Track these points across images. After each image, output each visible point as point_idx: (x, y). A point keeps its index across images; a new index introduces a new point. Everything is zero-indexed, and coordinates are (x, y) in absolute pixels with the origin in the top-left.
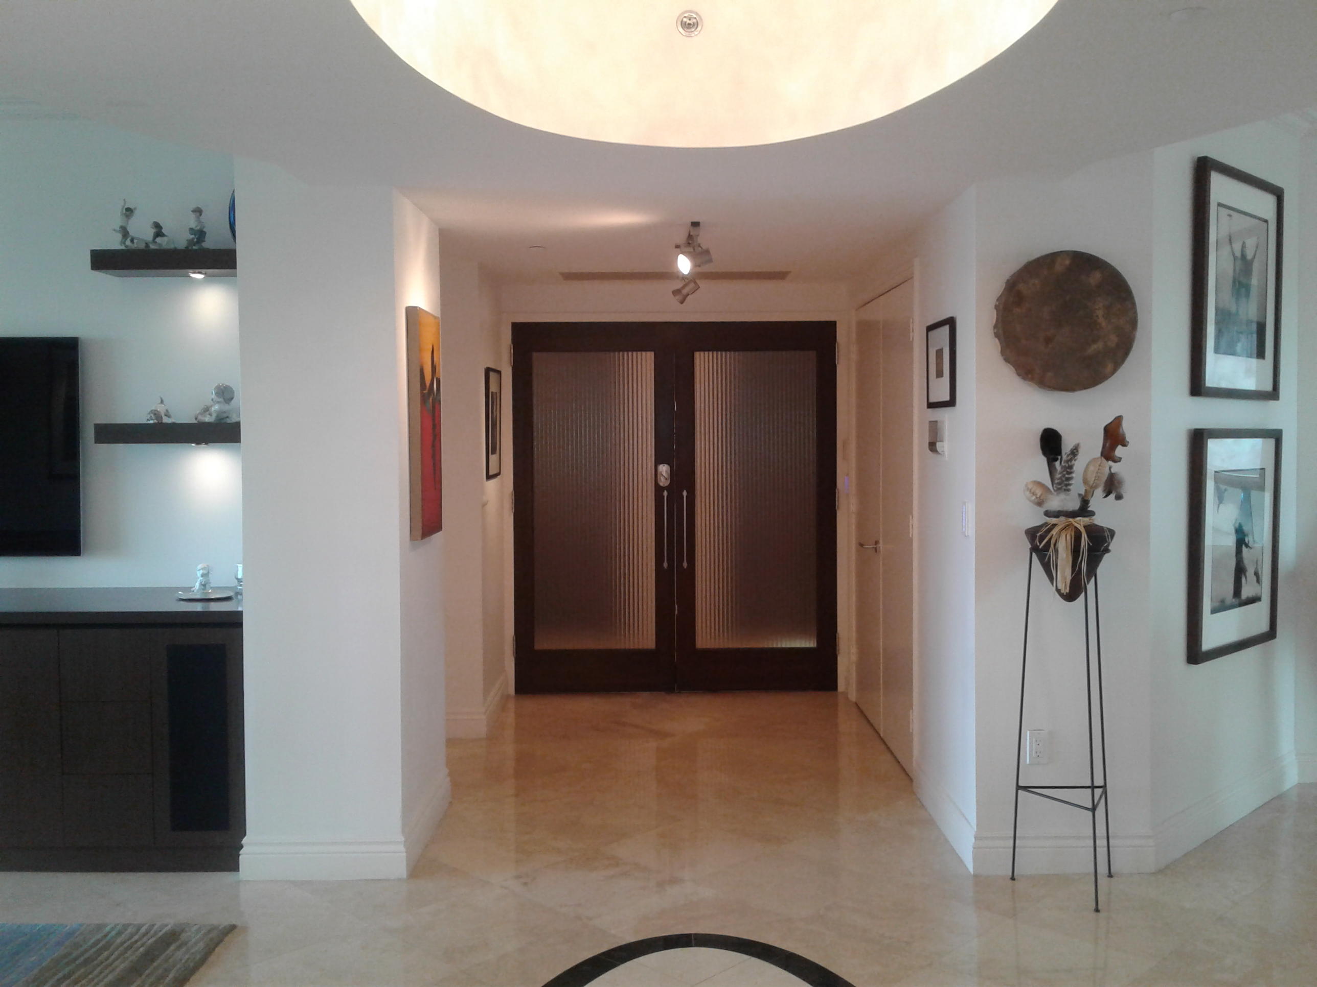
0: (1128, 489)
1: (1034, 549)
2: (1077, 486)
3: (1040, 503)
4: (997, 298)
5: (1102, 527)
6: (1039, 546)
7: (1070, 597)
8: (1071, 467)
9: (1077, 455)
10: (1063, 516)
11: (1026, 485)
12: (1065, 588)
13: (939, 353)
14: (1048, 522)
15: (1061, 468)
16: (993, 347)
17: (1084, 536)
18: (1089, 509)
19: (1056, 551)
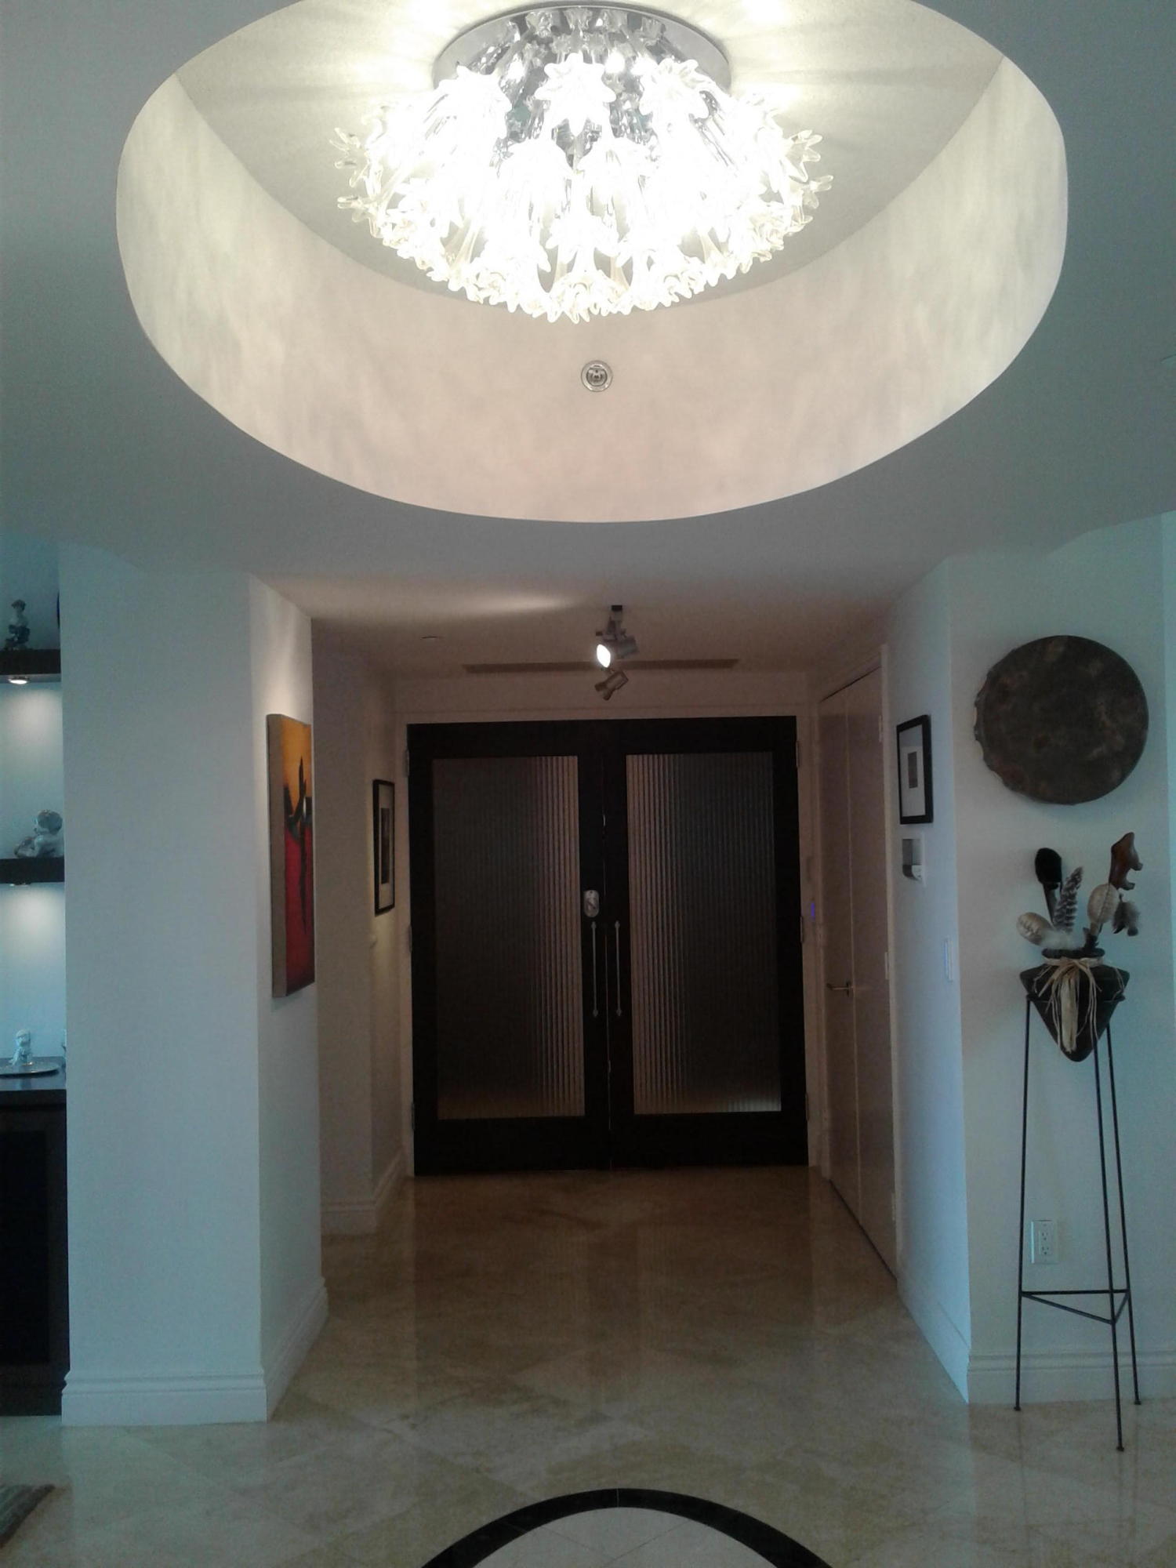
0: (1143, 922)
1: (1031, 997)
2: (1081, 920)
3: (1036, 939)
4: (977, 692)
5: (1111, 968)
6: (1037, 995)
7: (1077, 1055)
8: (1073, 896)
9: (1080, 881)
10: (1064, 956)
11: (1020, 919)
12: (1071, 1046)
13: (912, 757)
14: (1049, 963)
15: (1061, 898)
16: (974, 752)
17: (1092, 980)
18: (1097, 947)
19: (1059, 1000)
